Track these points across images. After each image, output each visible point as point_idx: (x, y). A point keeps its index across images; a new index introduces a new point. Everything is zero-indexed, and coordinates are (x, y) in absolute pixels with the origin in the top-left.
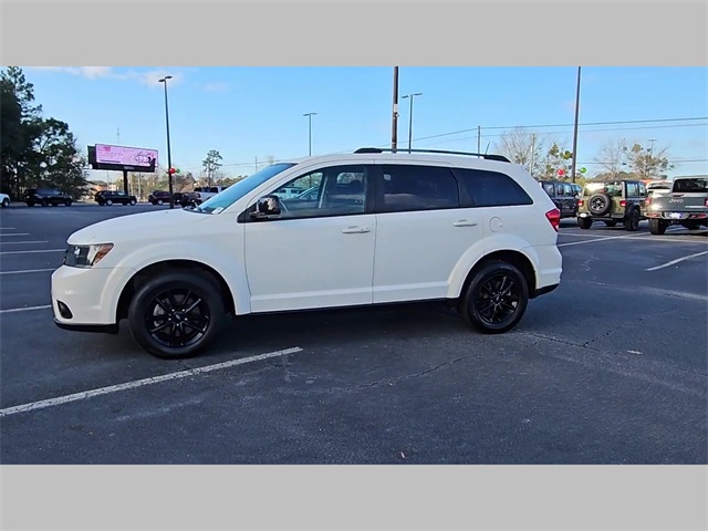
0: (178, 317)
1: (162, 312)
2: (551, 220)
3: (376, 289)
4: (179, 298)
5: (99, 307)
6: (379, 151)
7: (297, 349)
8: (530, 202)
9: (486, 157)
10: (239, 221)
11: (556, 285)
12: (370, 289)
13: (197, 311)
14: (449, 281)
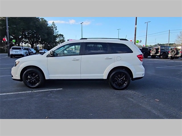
0: (33, 79)
1: (30, 77)
2: (138, 58)
3: (82, 75)
4: (34, 74)
5: (17, 75)
6: (86, 39)
7: (62, 89)
8: (132, 52)
9: (121, 39)
10: (47, 57)
11: (143, 77)
12: (80, 75)
13: (38, 77)
14: (104, 74)
